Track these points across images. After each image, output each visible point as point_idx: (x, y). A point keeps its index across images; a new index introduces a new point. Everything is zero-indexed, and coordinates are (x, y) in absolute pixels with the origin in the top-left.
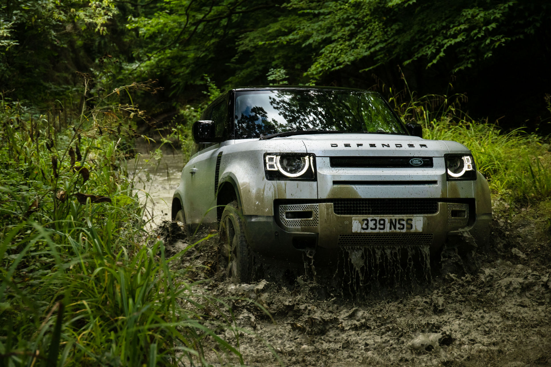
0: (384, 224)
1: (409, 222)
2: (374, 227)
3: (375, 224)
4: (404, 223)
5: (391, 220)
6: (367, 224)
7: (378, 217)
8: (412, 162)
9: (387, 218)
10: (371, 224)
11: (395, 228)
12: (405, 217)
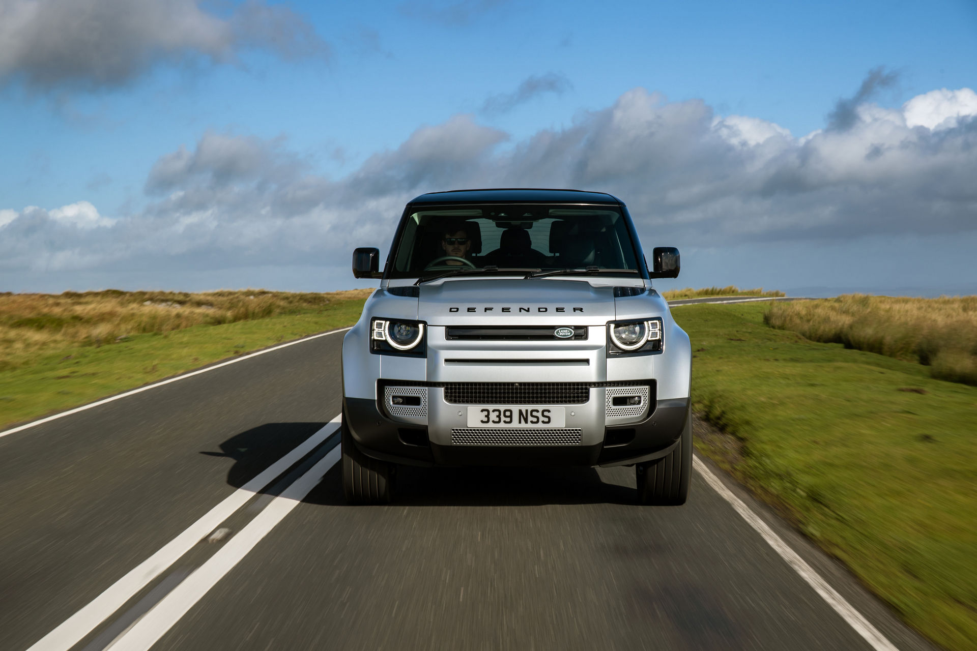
0: (511, 417)
1: (546, 413)
2: (497, 420)
3: (499, 416)
4: (539, 415)
5: (520, 411)
6: (487, 416)
7: (502, 407)
8: (557, 333)
9: (515, 408)
10: (493, 416)
11: (526, 422)
12: (541, 407)
